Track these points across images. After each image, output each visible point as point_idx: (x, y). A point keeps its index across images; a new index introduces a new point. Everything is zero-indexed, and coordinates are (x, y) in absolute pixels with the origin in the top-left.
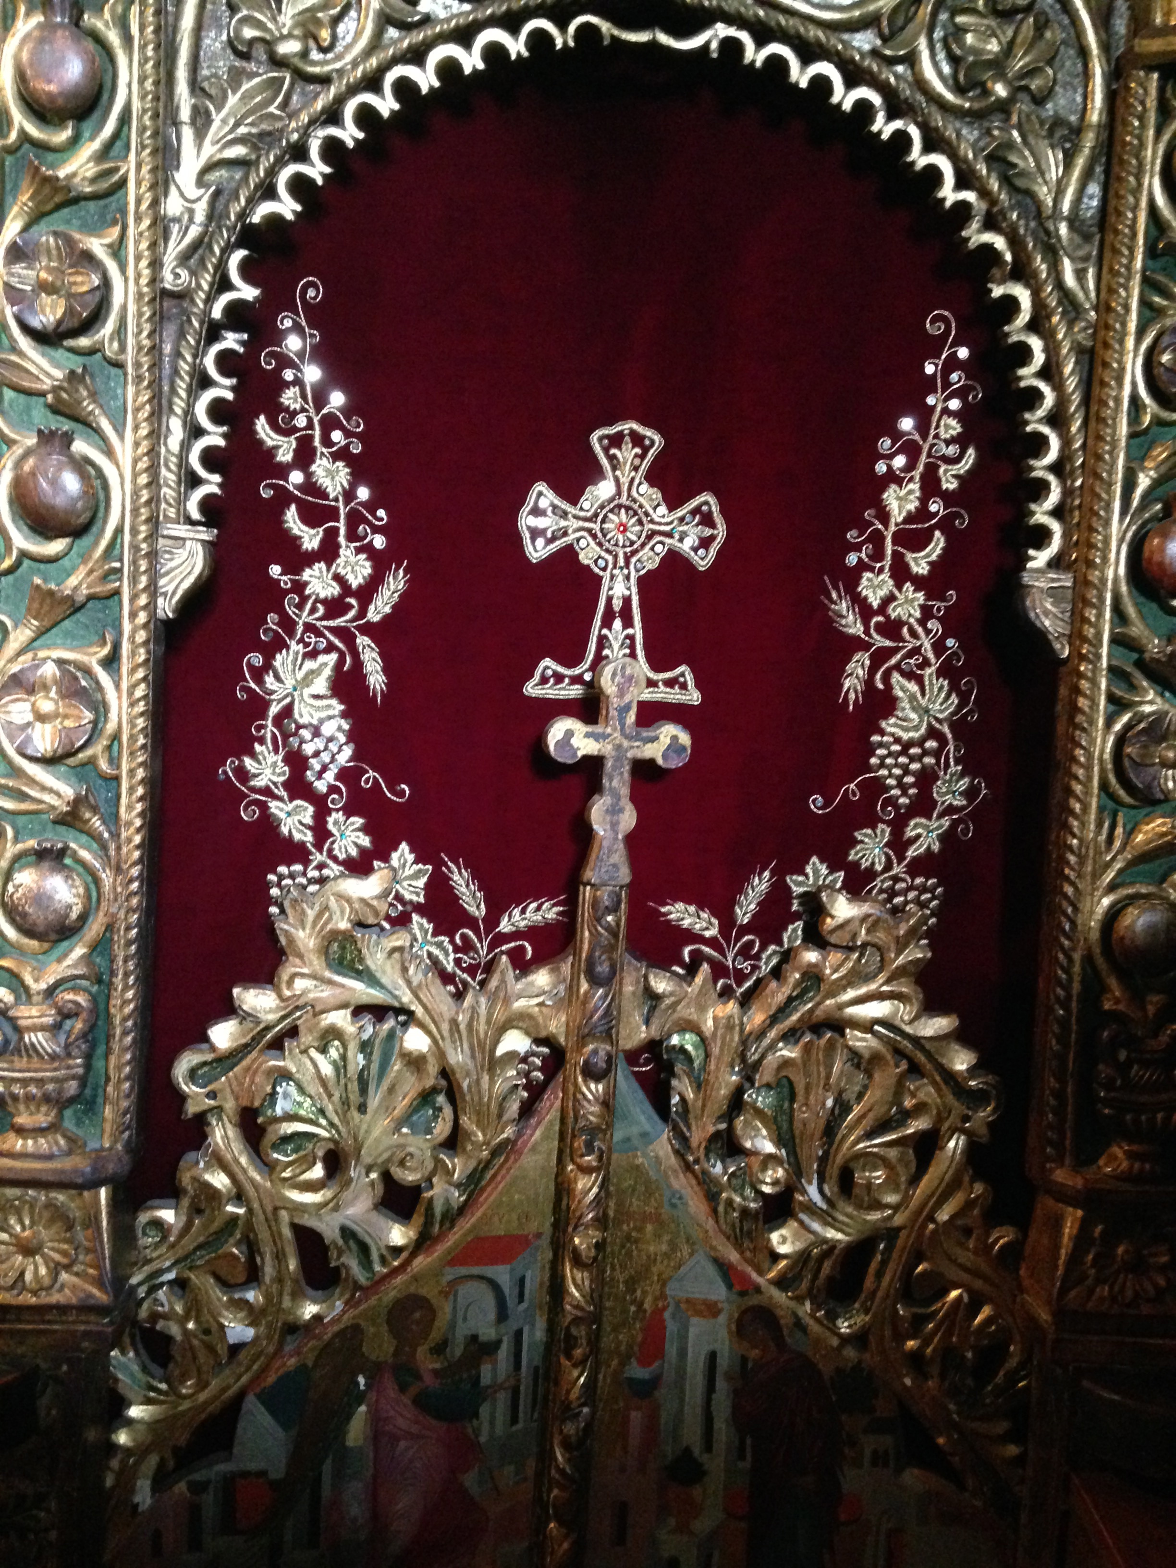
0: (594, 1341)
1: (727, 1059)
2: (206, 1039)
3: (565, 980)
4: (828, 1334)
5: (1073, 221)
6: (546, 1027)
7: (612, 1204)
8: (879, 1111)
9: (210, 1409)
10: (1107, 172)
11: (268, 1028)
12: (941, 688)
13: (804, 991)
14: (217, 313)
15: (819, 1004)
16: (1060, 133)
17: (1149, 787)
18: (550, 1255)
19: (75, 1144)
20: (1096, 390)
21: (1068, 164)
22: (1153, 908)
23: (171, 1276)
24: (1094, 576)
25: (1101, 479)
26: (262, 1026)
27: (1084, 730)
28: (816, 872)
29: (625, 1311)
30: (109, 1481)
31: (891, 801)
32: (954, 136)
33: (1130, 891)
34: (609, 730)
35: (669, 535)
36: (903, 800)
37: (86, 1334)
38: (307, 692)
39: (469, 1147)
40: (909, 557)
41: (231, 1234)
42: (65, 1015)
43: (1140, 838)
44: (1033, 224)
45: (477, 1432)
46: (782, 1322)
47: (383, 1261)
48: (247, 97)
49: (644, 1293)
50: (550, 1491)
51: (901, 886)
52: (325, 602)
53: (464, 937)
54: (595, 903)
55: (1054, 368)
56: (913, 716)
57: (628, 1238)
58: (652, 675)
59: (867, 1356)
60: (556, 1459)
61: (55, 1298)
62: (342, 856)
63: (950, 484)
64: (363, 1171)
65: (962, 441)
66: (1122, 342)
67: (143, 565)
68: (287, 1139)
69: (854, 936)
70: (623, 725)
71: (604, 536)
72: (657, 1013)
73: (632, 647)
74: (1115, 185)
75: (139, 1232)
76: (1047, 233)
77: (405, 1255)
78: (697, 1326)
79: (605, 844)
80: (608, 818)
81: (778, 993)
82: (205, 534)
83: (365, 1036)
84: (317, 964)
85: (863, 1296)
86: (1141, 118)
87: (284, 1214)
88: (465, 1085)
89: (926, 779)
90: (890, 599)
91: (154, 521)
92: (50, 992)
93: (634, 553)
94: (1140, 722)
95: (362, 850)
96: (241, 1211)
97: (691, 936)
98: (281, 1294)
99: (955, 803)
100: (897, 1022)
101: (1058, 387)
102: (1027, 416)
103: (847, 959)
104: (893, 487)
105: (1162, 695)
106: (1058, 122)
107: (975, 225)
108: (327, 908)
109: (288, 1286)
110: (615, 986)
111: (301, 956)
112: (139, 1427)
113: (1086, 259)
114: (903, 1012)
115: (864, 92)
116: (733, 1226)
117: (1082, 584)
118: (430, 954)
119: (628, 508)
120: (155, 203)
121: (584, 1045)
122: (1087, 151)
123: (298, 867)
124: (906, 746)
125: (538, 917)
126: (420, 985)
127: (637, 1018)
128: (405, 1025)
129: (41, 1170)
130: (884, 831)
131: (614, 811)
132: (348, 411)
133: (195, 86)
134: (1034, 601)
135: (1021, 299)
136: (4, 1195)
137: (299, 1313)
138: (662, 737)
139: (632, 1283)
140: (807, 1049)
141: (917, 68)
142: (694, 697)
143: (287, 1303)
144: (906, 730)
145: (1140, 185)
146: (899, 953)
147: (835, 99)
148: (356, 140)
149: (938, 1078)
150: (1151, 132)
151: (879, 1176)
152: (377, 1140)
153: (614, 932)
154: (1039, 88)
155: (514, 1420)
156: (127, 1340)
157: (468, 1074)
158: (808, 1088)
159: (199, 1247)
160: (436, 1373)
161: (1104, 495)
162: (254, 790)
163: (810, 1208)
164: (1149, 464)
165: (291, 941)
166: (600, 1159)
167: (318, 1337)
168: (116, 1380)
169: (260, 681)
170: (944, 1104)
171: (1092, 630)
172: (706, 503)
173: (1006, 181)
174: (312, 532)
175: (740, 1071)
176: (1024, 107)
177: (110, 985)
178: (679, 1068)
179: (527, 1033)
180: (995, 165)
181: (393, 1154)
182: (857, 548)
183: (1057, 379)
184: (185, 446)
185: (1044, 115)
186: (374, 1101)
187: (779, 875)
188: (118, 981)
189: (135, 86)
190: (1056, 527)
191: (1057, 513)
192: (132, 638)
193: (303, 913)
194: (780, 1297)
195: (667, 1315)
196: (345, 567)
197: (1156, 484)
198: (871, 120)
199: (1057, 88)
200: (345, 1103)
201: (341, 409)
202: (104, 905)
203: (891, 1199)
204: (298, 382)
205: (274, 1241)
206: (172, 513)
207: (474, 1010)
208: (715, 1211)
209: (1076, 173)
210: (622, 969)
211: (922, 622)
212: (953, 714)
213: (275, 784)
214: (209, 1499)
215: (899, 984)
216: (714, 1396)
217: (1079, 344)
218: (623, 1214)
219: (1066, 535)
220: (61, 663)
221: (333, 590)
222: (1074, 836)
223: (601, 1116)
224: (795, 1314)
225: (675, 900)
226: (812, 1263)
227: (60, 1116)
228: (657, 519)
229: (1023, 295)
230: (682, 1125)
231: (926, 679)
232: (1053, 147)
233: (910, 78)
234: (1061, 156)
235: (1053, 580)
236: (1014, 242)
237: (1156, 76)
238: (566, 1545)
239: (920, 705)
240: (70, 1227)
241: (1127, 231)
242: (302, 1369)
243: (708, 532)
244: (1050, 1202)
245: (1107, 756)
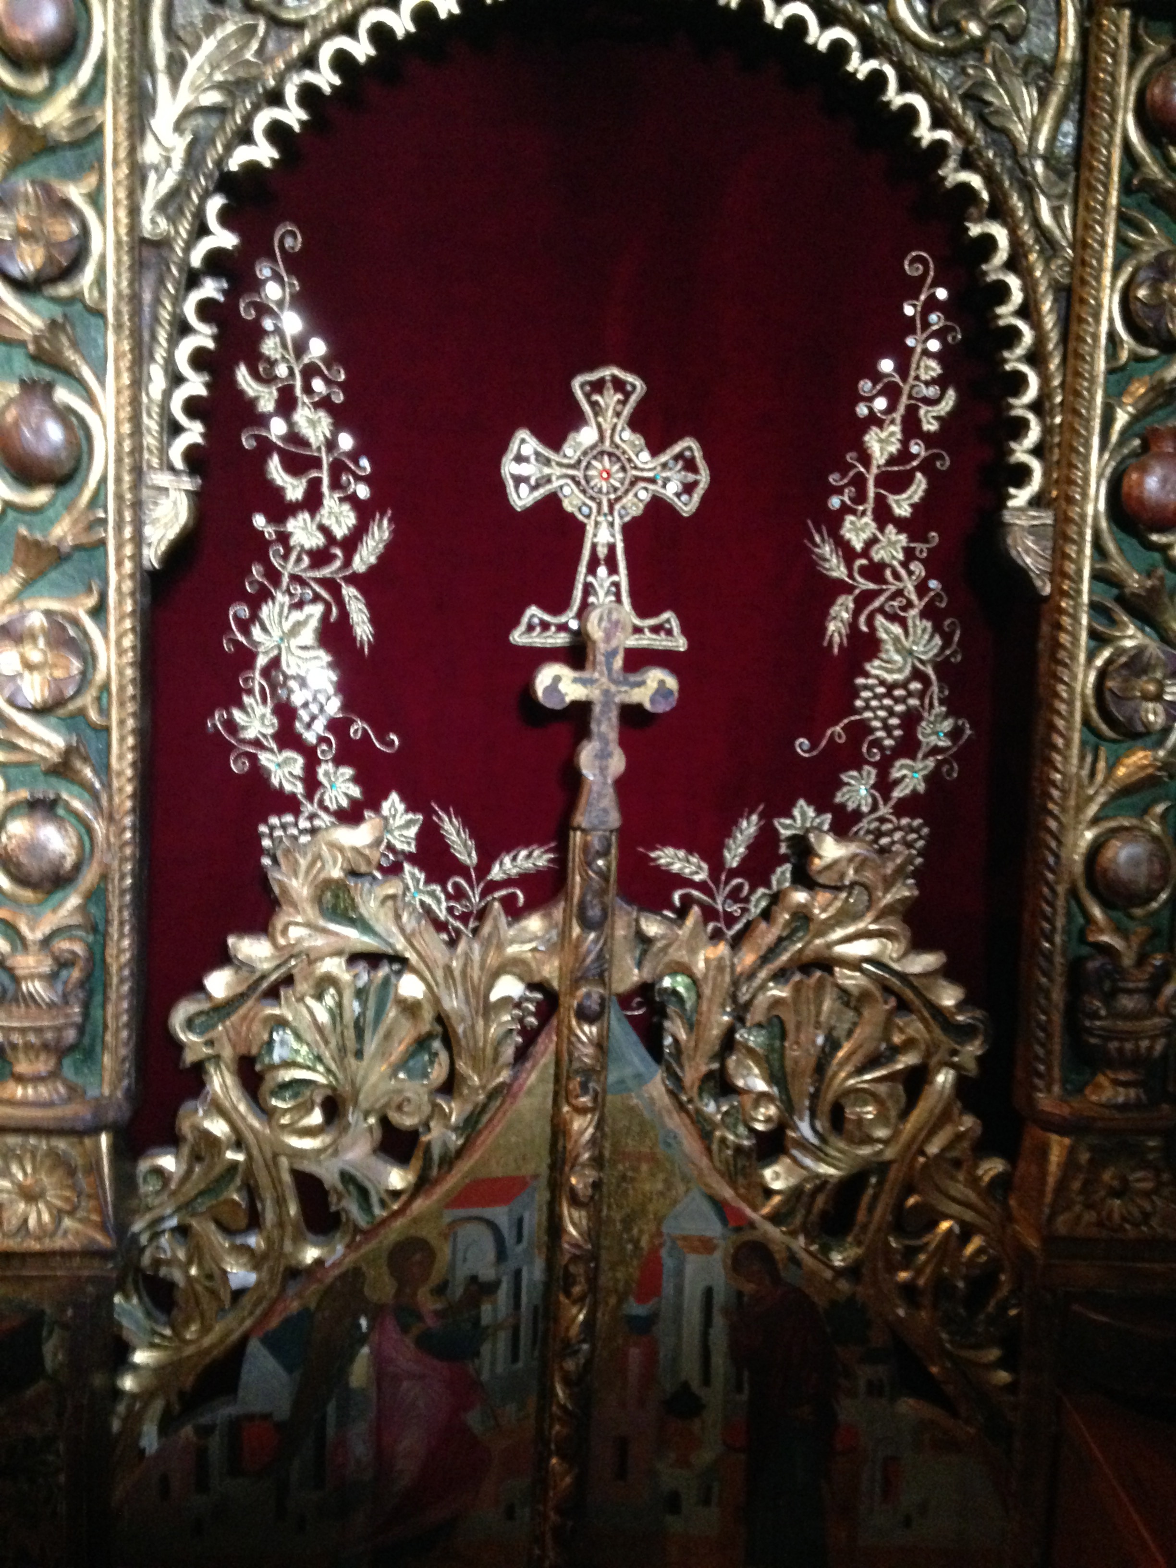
0: (592, 1280)
1: (718, 1000)
2: (202, 988)
3: (557, 925)
4: (822, 1266)
5: (1049, 159)
6: (539, 972)
7: (607, 1145)
8: (869, 1047)
9: (215, 1352)
10: (1082, 110)
11: (263, 977)
12: (924, 630)
13: (794, 932)
14: (196, 259)
15: (810, 942)
16: (1035, 70)
17: (1130, 720)
18: (546, 1195)
19: (74, 1092)
20: (1074, 327)
21: (1043, 102)
22: (1135, 840)
23: (173, 1222)
24: (1074, 512)
25: (1080, 415)
26: (257, 975)
27: (1066, 665)
28: (803, 814)
29: (623, 1249)
30: (116, 1425)
31: (877, 743)
32: (929, 75)
33: (1113, 824)
34: (596, 675)
35: (652, 481)
36: (889, 742)
37: (90, 1280)
38: (294, 642)
39: (466, 1091)
40: (892, 499)
41: (232, 1179)
42: (63, 963)
43: (1121, 771)
44: (1009, 162)
45: (479, 1372)
46: (777, 1256)
47: (383, 1204)
48: (223, 43)
49: (641, 1231)
50: (551, 1427)
51: (887, 826)
52: (311, 553)
53: (456, 886)
54: (586, 847)
55: (1032, 305)
56: (897, 658)
57: (624, 1178)
58: (638, 622)
59: (860, 1289)
60: (557, 1395)
61: (59, 1243)
62: (333, 807)
63: (930, 426)
64: (361, 1118)
65: (942, 382)
66: (1098, 279)
67: (128, 516)
68: (285, 1086)
69: (842, 876)
70: (610, 670)
71: (588, 482)
72: (648, 957)
73: (618, 595)
74: (1089, 121)
75: (140, 1180)
76: (1023, 170)
77: (404, 1198)
78: (693, 1263)
79: (595, 788)
80: (597, 763)
81: (768, 934)
82: (188, 483)
83: (360, 984)
84: (311, 912)
85: (856, 1229)
86: (1114, 56)
87: (284, 1162)
88: (460, 1030)
89: (911, 720)
90: (872, 542)
91: (138, 471)
92: (46, 942)
93: (618, 499)
94: (1119, 655)
95: (353, 801)
96: (240, 1157)
97: (681, 881)
98: (282, 1240)
99: (941, 744)
100: (886, 960)
101: (1037, 325)
102: (1006, 354)
103: (836, 898)
104: (875, 429)
105: (1143, 631)
106: (1032, 60)
107: (951, 164)
108: (318, 857)
109: (289, 1229)
110: (607, 930)
111: (295, 905)
112: (142, 1372)
113: (1062, 196)
114: (891, 950)
115: (838, 32)
116: (727, 1163)
117: (1063, 520)
118: (422, 903)
119: (610, 455)
120: (132, 151)
121: (577, 988)
122: (1061, 89)
123: (289, 818)
124: (891, 687)
125: (529, 865)
126: (413, 933)
127: (629, 961)
128: (399, 973)
129: (42, 1118)
130: (871, 773)
131: (603, 755)
132: (328, 360)
133: (170, 32)
134: (1015, 541)
135: (998, 237)
136: (6, 1144)
137: (300, 1257)
138: (649, 682)
139: (628, 1222)
140: (797, 989)
141: (891, 8)
142: (680, 643)
143: (288, 1246)
144: (889, 671)
145: (1114, 120)
146: (886, 890)
147: (810, 40)
148: (332, 86)
149: (926, 1014)
150: (1124, 69)
151: (869, 1112)
152: (375, 1086)
153: (604, 876)
154: (1013, 27)
155: (515, 1358)
156: (130, 1286)
157: (463, 1019)
158: (798, 1026)
159: (201, 1193)
160: (437, 1314)
161: (1083, 432)
162: (244, 741)
163: (803, 1145)
164: (1127, 400)
165: (285, 890)
166: (595, 1099)
167: (320, 1281)
168: (120, 1326)
169: (247, 632)
170: (933, 1039)
171: (1073, 566)
172: (690, 448)
173: (982, 120)
174: (295, 482)
175: (733, 1010)
176: (998, 46)
177: (106, 935)
178: (671, 1009)
179: (521, 978)
180: (971, 103)
181: (391, 1099)
182: (839, 491)
183: (1035, 317)
184: (167, 395)
185: (1018, 53)
186: (371, 1046)
187: (767, 817)
188: (114, 931)
189: (111, 35)
190: (1036, 466)
191: (1038, 451)
192: (119, 589)
193: (296, 862)
194: (774, 1232)
195: (664, 1253)
196: (329, 517)
197: (1135, 419)
198: (847, 59)
199: (1031, 27)
200: (342, 1050)
201: (324, 359)
202: (98, 855)
203: (881, 1133)
204: (278, 331)
205: (275, 1187)
206: (155, 462)
207: (467, 957)
208: (709, 1150)
209: (1051, 111)
210: (613, 914)
211: (905, 564)
212: (936, 655)
213: (264, 736)
214: (215, 1444)
215: (888, 923)
216: (712, 1331)
217: (1057, 281)
218: (619, 1153)
219: (1046, 474)
220: (48, 613)
221: (317, 540)
222: (1057, 771)
223: (595, 1058)
224: (789, 1249)
225: (665, 844)
226: (805, 1199)
227: (59, 1064)
228: (640, 465)
229: (1000, 234)
230: (674, 1065)
231: (910, 623)
232: (1027, 85)
233: (885, 18)
234: (1035, 94)
235: (1034, 518)
236: (991, 180)
237: (1127, 13)
238: (568, 1480)
239: (904, 647)
240: (71, 1172)
241: (1102, 167)
242: (305, 1314)
243: (691, 477)
244: (1038, 1132)
245: (1089, 691)
